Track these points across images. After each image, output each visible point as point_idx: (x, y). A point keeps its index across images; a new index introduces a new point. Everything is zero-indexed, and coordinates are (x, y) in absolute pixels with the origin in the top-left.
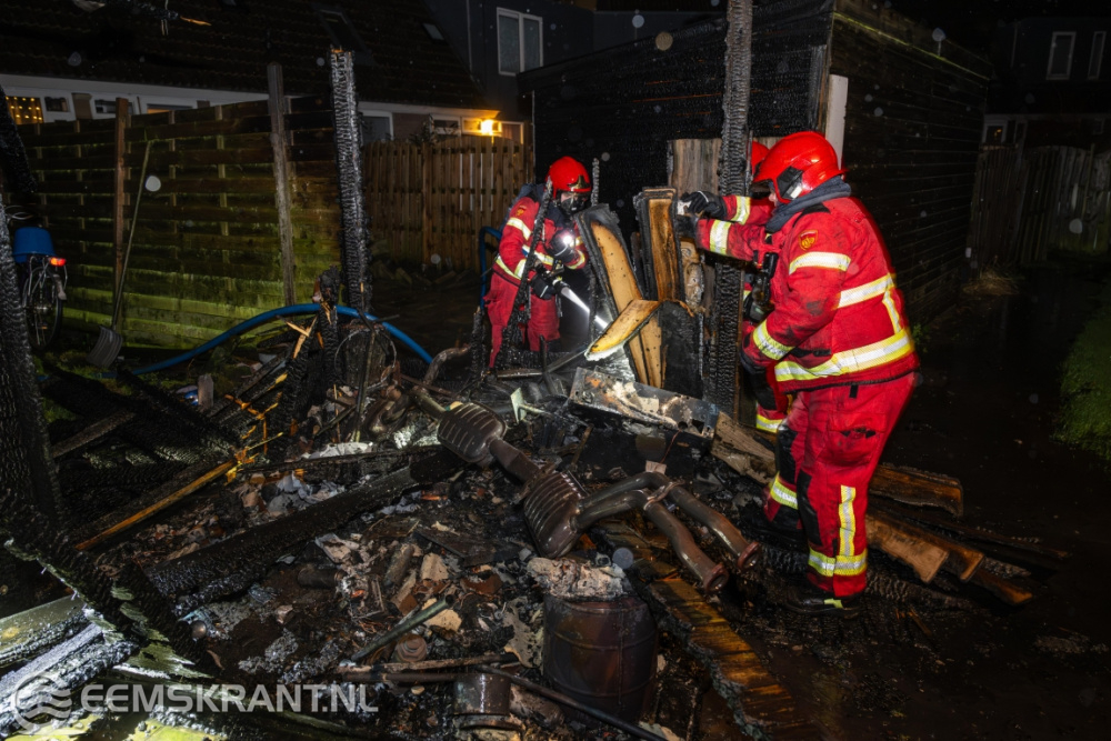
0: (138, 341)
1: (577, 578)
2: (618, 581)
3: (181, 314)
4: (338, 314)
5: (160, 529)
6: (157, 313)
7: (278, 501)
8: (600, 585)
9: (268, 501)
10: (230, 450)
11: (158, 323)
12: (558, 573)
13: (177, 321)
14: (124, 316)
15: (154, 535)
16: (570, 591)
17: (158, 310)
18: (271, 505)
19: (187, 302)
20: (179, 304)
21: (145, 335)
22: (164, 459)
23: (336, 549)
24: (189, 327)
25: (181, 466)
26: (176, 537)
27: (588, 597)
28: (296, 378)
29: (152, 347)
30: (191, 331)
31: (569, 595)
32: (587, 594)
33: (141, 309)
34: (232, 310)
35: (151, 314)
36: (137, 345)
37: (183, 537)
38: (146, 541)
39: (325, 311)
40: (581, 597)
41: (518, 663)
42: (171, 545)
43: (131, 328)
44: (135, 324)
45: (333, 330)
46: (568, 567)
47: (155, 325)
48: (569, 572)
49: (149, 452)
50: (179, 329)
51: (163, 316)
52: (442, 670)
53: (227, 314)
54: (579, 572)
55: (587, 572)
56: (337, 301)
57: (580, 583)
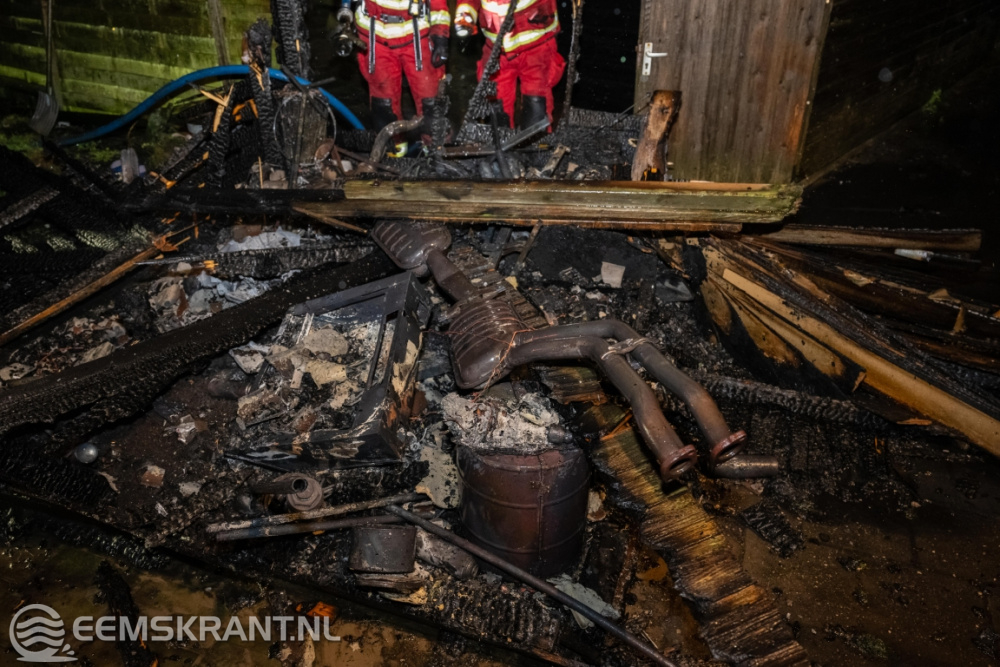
0: (80, 104)
1: (492, 427)
2: (542, 431)
3: (117, 75)
4: (272, 79)
5: (77, 322)
6: (94, 73)
7: (200, 295)
8: (519, 436)
9: (190, 294)
10: (148, 238)
11: (97, 84)
12: (471, 418)
13: (114, 83)
14: (61, 76)
15: (72, 330)
16: (484, 441)
17: (94, 70)
18: (193, 299)
19: (121, 60)
20: (114, 63)
21: (85, 98)
22: (85, 243)
23: (248, 358)
24: (128, 90)
25: (100, 253)
26: (95, 332)
27: (506, 449)
28: (219, 156)
29: (93, 111)
30: (129, 93)
31: (482, 445)
32: (504, 444)
33: (77, 69)
34: (166, 71)
35: (88, 75)
36: (80, 110)
37: (103, 332)
38: (63, 336)
39: (256, 74)
40: (496, 448)
41: (429, 503)
42: (90, 341)
43: (70, 90)
44: (74, 86)
45: (266, 97)
46: (483, 412)
47: (94, 87)
48: (484, 419)
49: (70, 235)
50: (117, 91)
51: (99, 76)
52: (339, 517)
53: (162, 76)
54: (496, 419)
55: (505, 420)
56: (270, 61)
57: (496, 434)
